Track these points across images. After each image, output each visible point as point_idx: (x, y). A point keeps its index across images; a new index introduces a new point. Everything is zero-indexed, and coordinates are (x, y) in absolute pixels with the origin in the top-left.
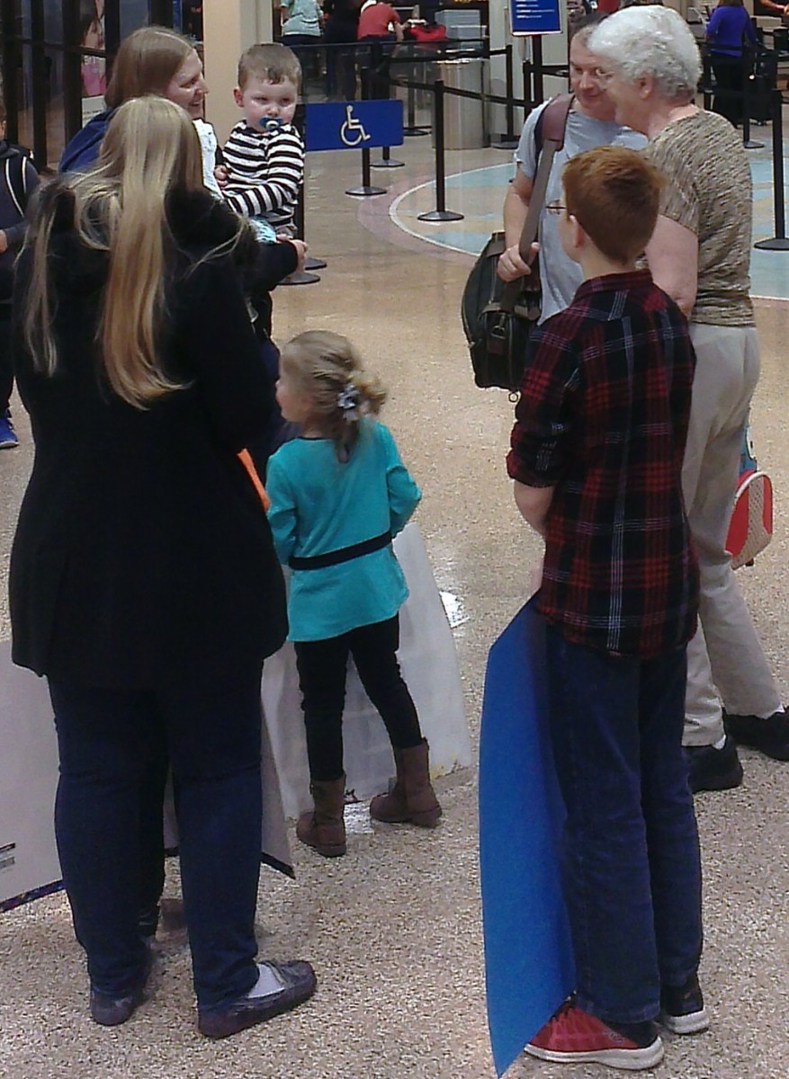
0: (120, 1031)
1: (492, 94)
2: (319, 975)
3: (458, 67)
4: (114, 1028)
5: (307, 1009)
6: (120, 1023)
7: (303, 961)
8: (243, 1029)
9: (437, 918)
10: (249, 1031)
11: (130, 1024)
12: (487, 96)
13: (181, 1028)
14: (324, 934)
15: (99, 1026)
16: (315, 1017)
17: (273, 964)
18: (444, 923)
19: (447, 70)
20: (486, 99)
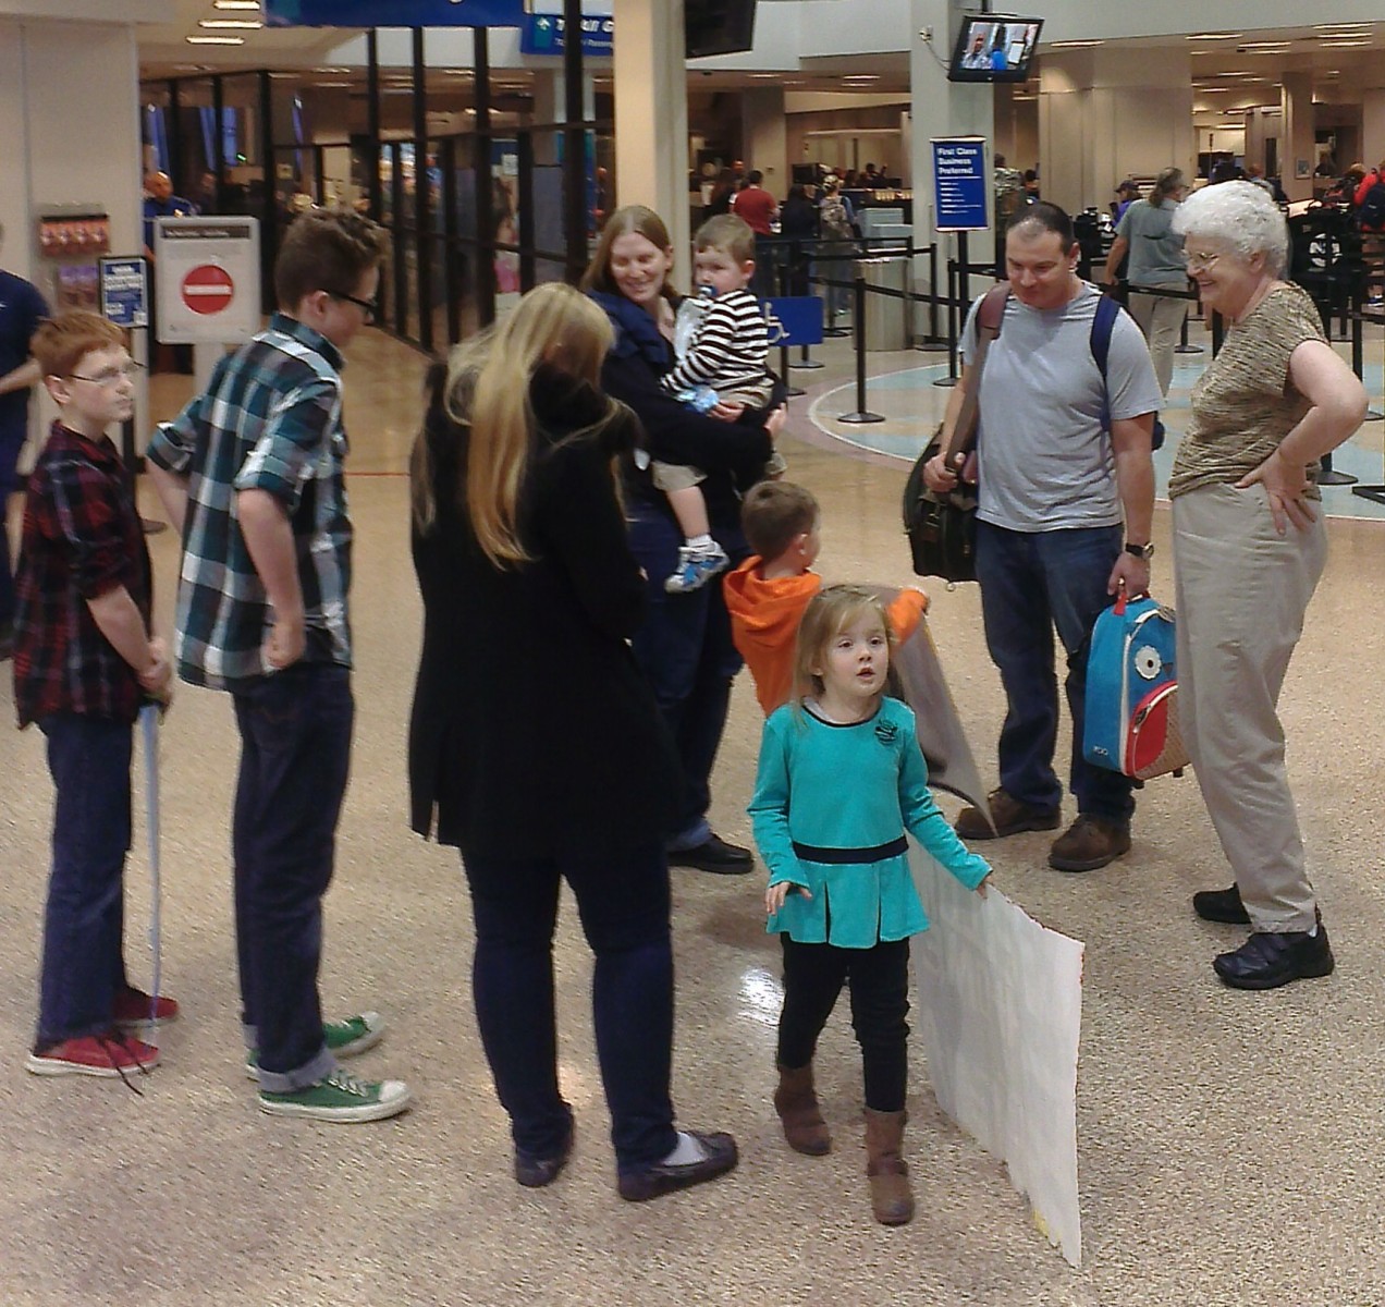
1: (916, 293)
6: (544, 1185)
7: (724, 1134)
12: (911, 294)
17: (694, 1134)
19: (869, 269)
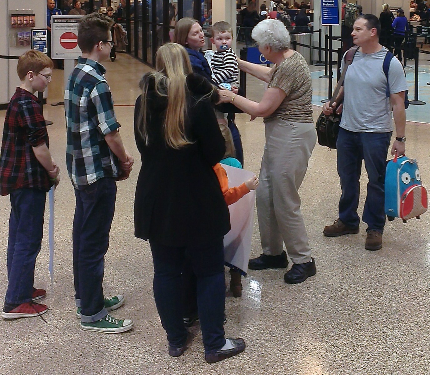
0: (178, 359)
1: (314, 46)
2: (246, 344)
3: (302, 36)
4: (176, 358)
5: (242, 355)
6: (179, 356)
7: (241, 339)
8: (220, 361)
9: (288, 327)
10: (222, 361)
11: (182, 357)
12: (312, 47)
13: (199, 359)
14: (249, 330)
15: (171, 357)
16: (245, 358)
17: (231, 339)
18: (290, 329)
19: (298, 37)
20: (312, 48)
